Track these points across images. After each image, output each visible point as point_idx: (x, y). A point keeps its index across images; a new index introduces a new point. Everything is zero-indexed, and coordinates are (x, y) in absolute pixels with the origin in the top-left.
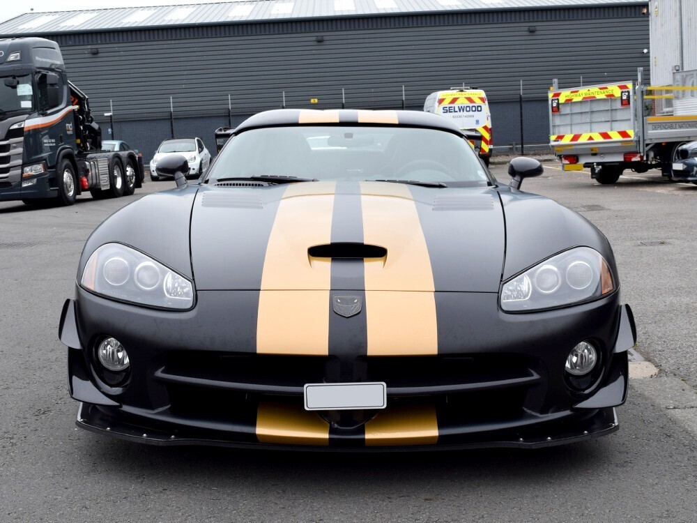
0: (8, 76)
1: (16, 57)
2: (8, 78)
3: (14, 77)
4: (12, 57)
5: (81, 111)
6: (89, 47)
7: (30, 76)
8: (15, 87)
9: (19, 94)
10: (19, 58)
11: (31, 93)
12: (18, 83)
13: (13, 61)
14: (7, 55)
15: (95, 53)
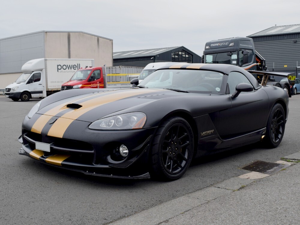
0: (228, 52)
1: (232, 44)
2: (228, 53)
3: (231, 52)
4: (231, 45)
5: (261, 65)
6: (293, 39)
7: (237, 51)
8: (231, 56)
9: (232, 58)
10: (233, 45)
11: (237, 58)
12: (232, 54)
13: (231, 46)
14: (229, 44)
15: (295, 42)
